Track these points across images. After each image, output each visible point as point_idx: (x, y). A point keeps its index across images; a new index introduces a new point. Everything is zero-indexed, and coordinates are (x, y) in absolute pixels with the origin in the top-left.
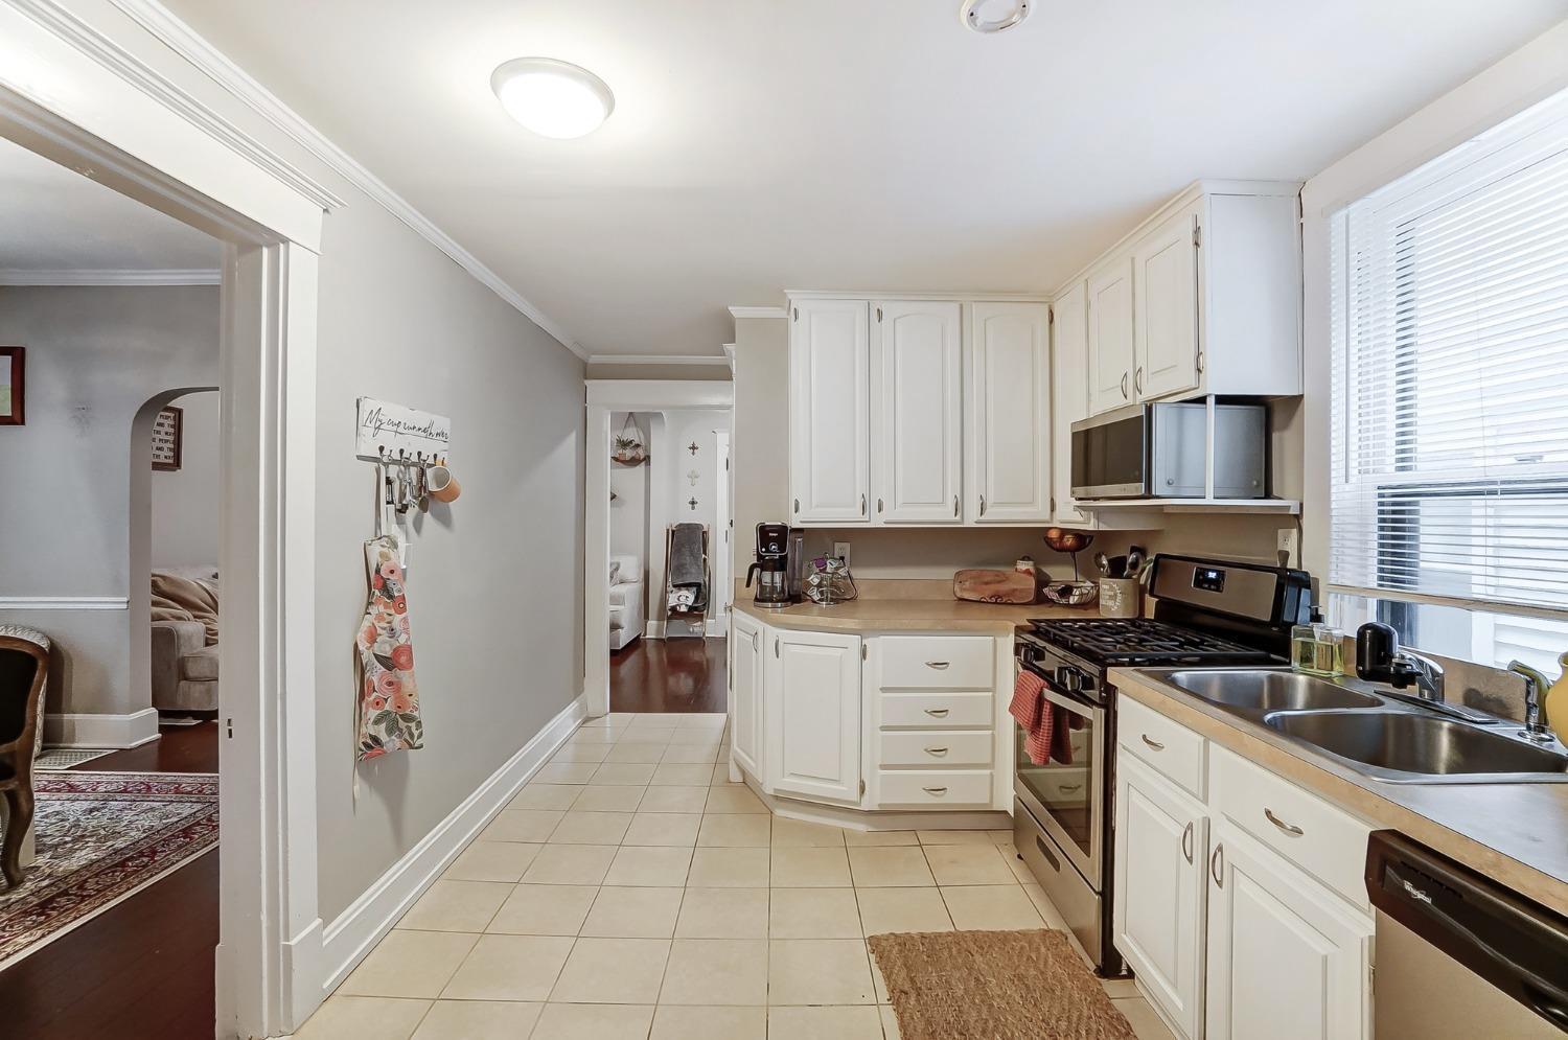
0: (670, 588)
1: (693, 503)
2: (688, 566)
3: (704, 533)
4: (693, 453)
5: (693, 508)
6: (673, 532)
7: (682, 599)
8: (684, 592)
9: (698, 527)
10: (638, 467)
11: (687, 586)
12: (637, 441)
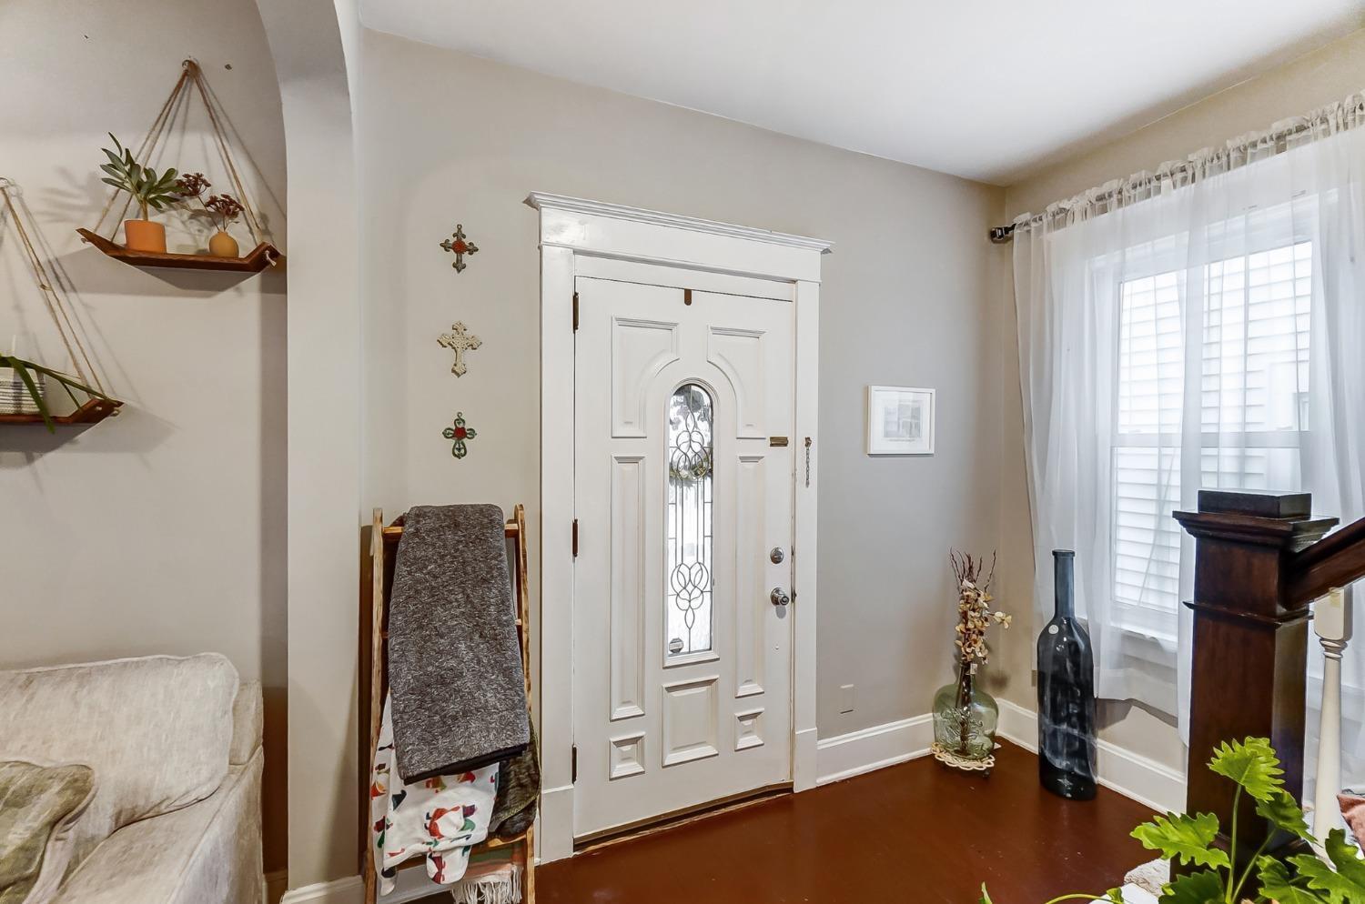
0: (387, 780)
1: (460, 433)
2: (468, 682)
3: (513, 535)
4: (459, 266)
5: (459, 453)
6: (391, 543)
7: (450, 826)
8: (457, 794)
9: (487, 514)
10: (229, 294)
11: (467, 769)
12: (220, 185)
